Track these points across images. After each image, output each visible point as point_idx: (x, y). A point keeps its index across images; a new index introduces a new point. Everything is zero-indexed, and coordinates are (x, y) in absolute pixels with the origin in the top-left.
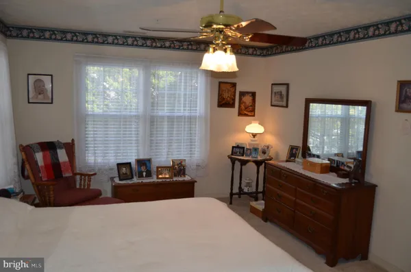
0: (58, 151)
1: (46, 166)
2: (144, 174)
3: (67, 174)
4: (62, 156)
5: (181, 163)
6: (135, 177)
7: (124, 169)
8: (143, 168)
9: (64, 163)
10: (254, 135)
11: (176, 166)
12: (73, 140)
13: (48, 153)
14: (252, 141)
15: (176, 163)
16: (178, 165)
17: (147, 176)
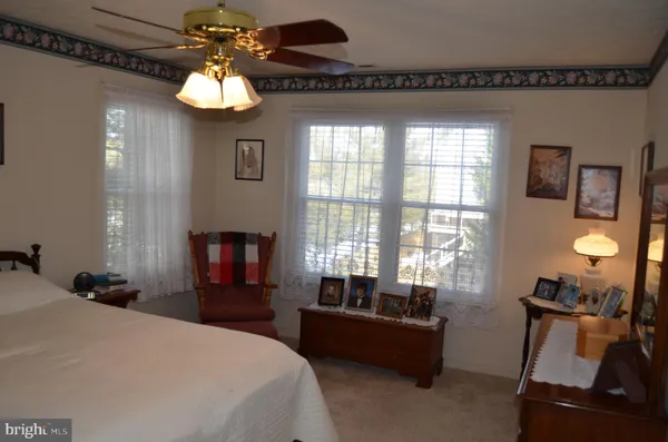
0: (247, 246)
1: (223, 265)
2: (359, 301)
3: (252, 281)
4: (252, 254)
5: (426, 295)
6: (343, 304)
7: (332, 288)
8: (359, 292)
9: (252, 264)
10: (594, 260)
11: (418, 299)
12: (274, 234)
13: (229, 247)
14: (589, 272)
15: (420, 292)
16: (421, 296)
17: (362, 306)
